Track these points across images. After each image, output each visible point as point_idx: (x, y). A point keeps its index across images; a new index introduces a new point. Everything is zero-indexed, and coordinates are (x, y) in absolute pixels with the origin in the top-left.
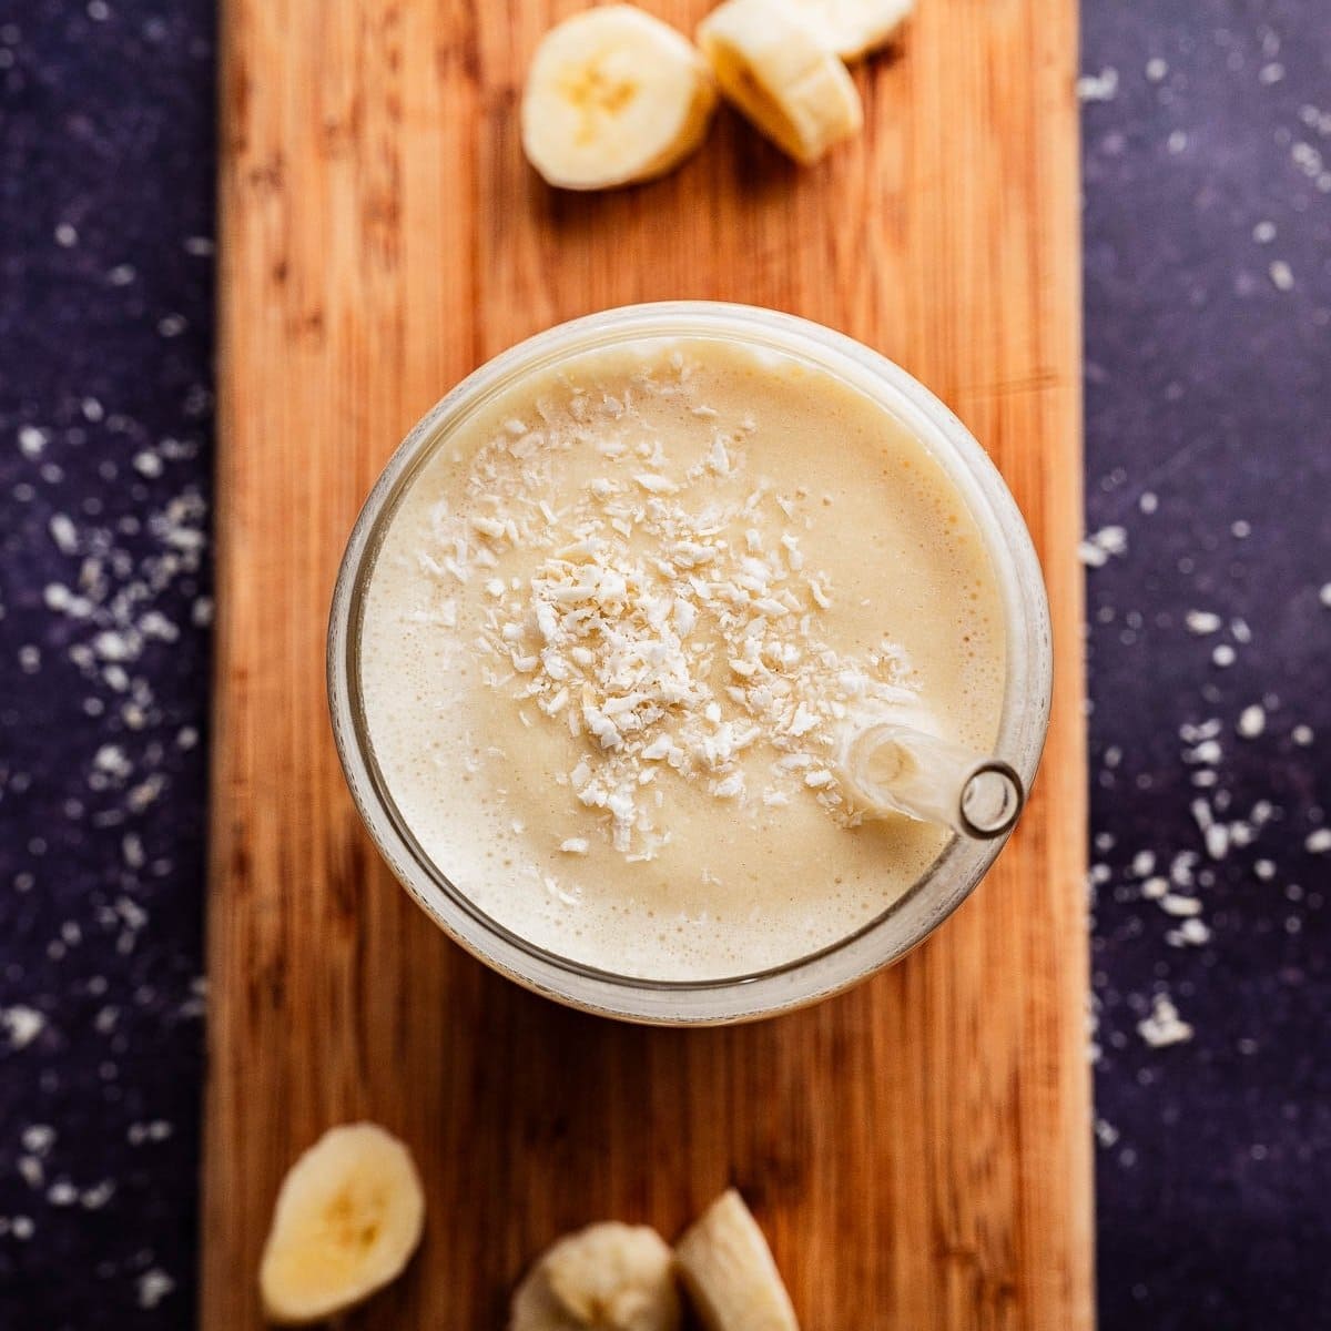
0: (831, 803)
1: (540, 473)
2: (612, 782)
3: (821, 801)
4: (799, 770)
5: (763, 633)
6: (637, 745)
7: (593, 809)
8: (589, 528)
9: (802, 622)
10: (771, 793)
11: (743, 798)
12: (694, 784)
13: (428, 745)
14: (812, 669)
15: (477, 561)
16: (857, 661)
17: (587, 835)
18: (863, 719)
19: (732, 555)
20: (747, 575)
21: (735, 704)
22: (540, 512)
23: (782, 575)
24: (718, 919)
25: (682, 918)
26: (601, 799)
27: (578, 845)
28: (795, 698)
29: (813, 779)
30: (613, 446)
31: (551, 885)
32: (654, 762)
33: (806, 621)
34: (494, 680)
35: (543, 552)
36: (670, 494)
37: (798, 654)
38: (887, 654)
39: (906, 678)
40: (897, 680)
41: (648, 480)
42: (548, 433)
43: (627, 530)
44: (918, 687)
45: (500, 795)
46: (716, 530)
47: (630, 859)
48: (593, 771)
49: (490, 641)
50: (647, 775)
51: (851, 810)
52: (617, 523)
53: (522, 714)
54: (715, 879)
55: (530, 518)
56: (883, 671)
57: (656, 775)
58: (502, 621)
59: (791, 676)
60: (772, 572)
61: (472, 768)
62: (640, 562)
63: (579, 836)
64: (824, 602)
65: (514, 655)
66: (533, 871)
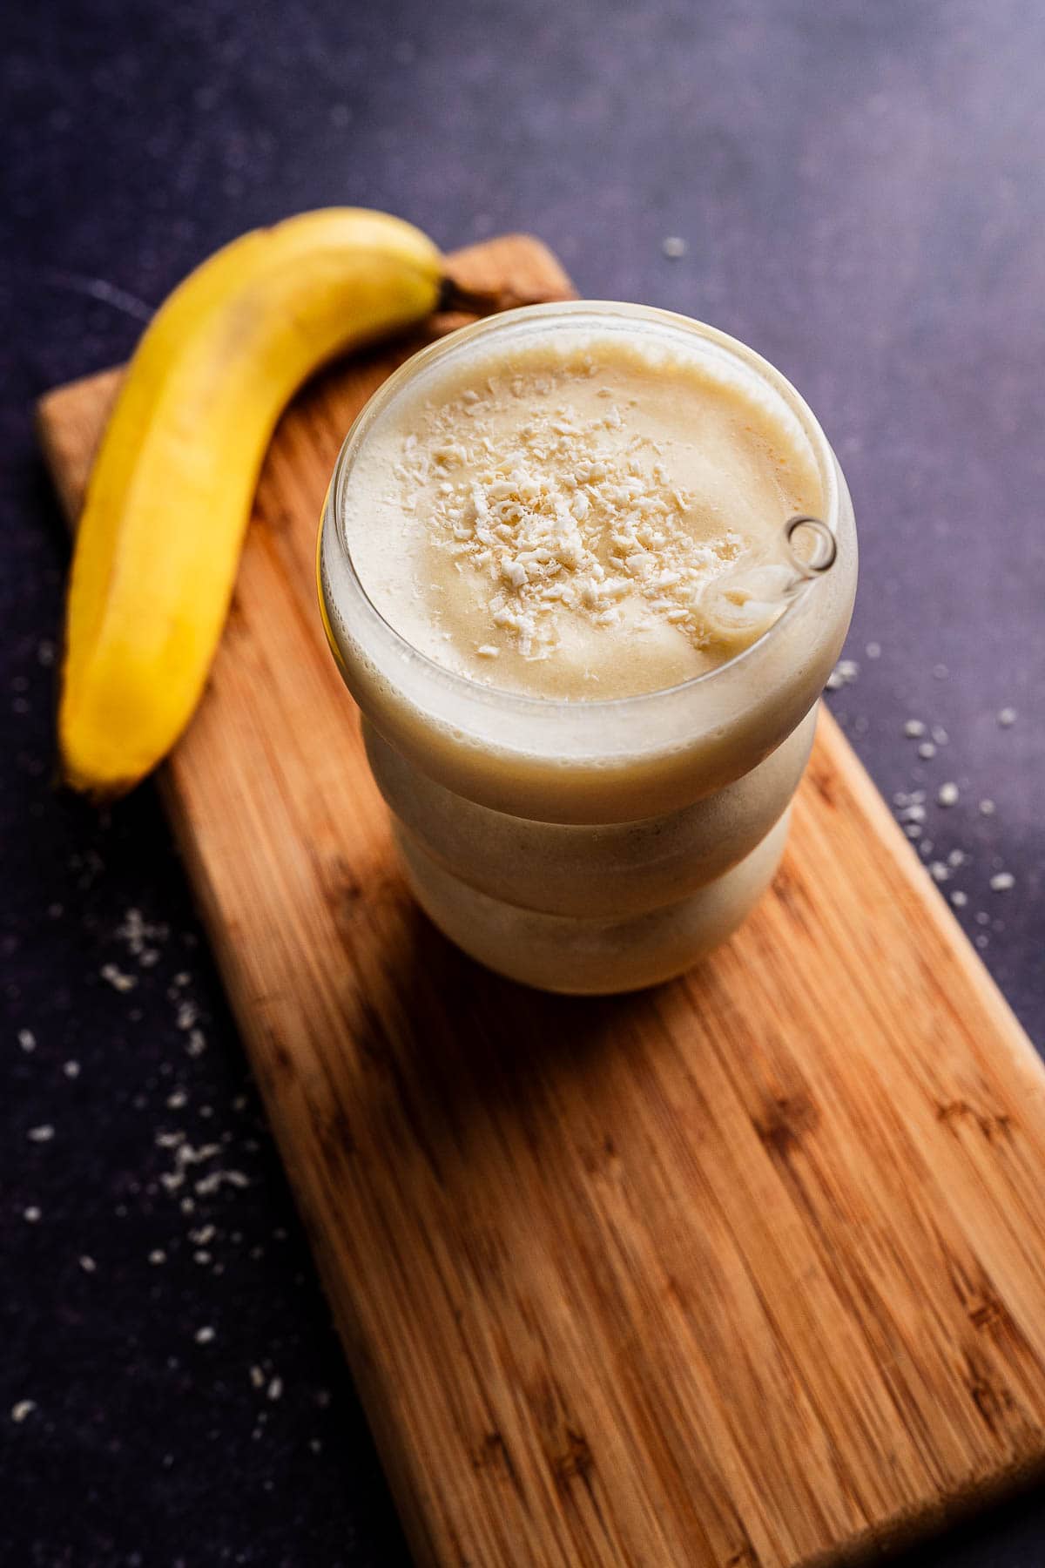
0: (687, 631)
1: (486, 424)
2: (520, 610)
3: (680, 629)
4: (664, 609)
5: (639, 521)
6: (540, 587)
7: (502, 626)
8: (517, 454)
9: (667, 518)
11: (618, 623)
12: (582, 613)
14: (674, 548)
15: (435, 472)
16: (708, 545)
17: (498, 645)
19: (619, 473)
20: (630, 486)
21: (616, 567)
22: (483, 445)
23: (653, 488)
26: (512, 619)
27: (493, 651)
28: (661, 566)
29: (674, 614)
30: (539, 408)
32: (553, 600)
33: (671, 517)
34: (439, 543)
35: (482, 467)
36: (577, 435)
37: (665, 539)
38: (730, 541)
41: (563, 427)
42: (494, 401)
43: (543, 456)
45: (435, 615)
47: (529, 659)
48: (506, 601)
49: (438, 520)
50: (547, 606)
51: (702, 634)
52: (536, 451)
53: (456, 564)
54: (594, 677)
55: (476, 448)
56: (727, 552)
57: (553, 607)
58: (449, 508)
59: (659, 552)
60: (648, 485)
62: (551, 476)
63: (492, 645)
64: (685, 507)
65: (455, 528)
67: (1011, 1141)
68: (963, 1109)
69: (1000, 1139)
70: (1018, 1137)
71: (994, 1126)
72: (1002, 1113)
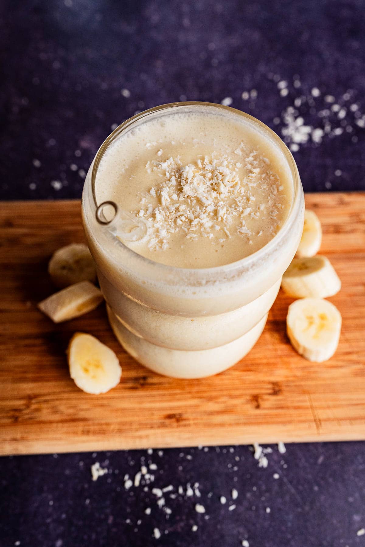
2: (171, 167)
4: (147, 210)
5: (189, 218)
6: (177, 176)
7: (167, 159)
8: (243, 191)
10: (145, 201)
11: (148, 194)
12: (159, 185)
13: (207, 133)
14: (172, 226)
16: (168, 237)
18: (150, 231)
19: (215, 220)
20: (207, 222)
21: (173, 204)
23: (202, 229)
24: (121, 175)
25: (127, 167)
26: (168, 162)
30: (262, 207)
31: (155, 144)
32: (170, 178)
34: (213, 154)
36: (241, 214)
37: (178, 224)
38: (165, 245)
39: (155, 247)
40: (156, 245)
44: (151, 249)
45: (184, 143)
46: (225, 220)
47: (149, 162)
48: (177, 165)
52: (240, 198)
53: (201, 155)
54: (131, 178)
55: (253, 180)
56: (161, 242)
57: (167, 178)
58: (229, 163)
59: (173, 220)
61: (195, 140)
62: (227, 199)
63: (162, 155)
64: (188, 237)
65: (218, 161)
66: (161, 141)
67: (9, 417)
68: (28, 406)
69: (11, 414)
70: (9, 421)
71: (17, 414)
72: (20, 419)
